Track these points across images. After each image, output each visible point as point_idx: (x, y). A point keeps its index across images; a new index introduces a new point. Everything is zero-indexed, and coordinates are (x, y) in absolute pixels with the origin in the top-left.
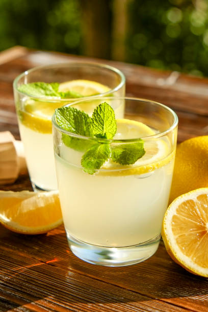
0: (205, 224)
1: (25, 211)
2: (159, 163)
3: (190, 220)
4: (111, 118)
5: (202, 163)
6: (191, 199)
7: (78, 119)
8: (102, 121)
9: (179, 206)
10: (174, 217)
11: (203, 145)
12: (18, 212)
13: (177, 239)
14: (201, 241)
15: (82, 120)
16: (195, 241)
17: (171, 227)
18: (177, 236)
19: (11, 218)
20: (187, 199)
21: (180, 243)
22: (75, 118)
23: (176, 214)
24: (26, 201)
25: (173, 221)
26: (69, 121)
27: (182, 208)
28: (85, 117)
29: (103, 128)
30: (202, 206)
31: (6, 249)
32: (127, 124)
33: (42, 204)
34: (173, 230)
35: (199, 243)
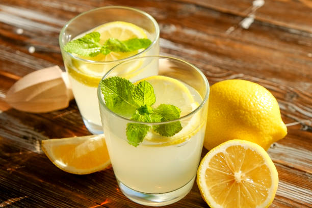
0: (233, 174)
1: (79, 156)
2: (194, 132)
3: (221, 171)
4: (150, 92)
5: (230, 114)
6: (222, 152)
7: (120, 86)
8: (142, 94)
9: (211, 160)
10: (208, 170)
11: (230, 96)
12: (73, 157)
13: (210, 191)
14: (230, 190)
15: (124, 86)
16: (226, 190)
17: (205, 180)
18: (210, 188)
19: (67, 164)
20: (217, 152)
21: (213, 194)
22: (118, 85)
23: (208, 167)
24: (79, 147)
25: (207, 174)
26: (112, 89)
27: (214, 161)
28: (126, 83)
29: (143, 99)
30: (231, 157)
31: (66, 190)
32: (163, 81)
33: (92, 148)
34: (207, 182)
35: (229, 192)
